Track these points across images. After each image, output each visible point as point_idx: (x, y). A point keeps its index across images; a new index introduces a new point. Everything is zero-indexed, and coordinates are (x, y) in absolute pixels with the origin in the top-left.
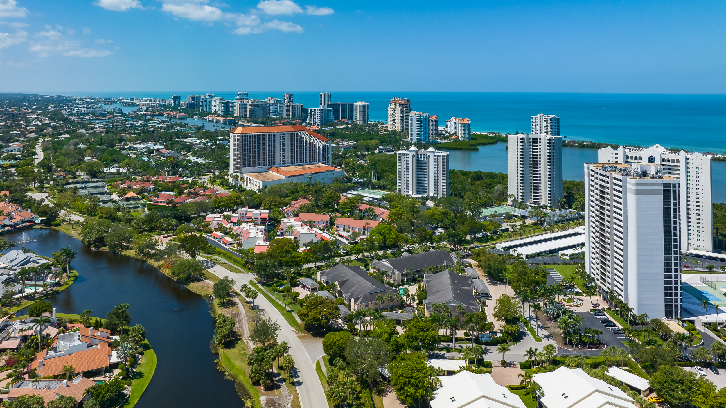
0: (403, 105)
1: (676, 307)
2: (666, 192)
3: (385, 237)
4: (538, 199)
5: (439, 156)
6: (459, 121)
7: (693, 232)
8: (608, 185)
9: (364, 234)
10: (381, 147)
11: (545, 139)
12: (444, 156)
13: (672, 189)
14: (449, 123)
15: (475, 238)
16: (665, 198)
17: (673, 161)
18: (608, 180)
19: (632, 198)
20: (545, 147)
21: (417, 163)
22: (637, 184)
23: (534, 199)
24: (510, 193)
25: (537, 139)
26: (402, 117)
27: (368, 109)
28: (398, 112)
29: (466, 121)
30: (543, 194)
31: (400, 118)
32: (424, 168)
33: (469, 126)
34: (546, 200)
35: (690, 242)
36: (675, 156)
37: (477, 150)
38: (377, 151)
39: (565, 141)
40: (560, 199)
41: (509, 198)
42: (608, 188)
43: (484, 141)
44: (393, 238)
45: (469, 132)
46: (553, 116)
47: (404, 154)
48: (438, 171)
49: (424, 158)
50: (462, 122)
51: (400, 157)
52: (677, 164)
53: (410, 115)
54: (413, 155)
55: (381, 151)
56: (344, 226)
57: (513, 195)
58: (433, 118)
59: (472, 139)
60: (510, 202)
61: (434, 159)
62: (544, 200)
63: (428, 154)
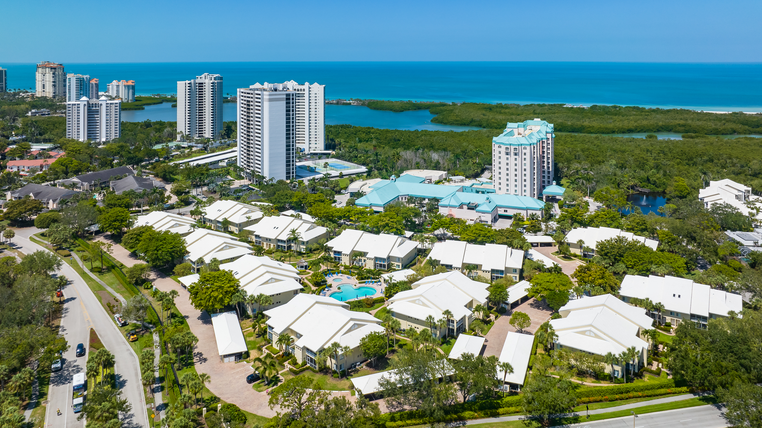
0: (55, 68)
1: (293, 173)
2: (288, 99)
3: (67, 167)
4: (202, 133)
5: (111, 104)
6: (122, 83)
7: (313, 139)
8: (252, 100)
9: (41, 170)
10: (33, 111)
11: (209, 83)
12: (116, 103)
13: (291, 97)
14: (110, 86)
15: (149, 163)
16: (287, 103)
17: (301, 90)
18: (252, 96)
19: (266, 105)
20: (209, 89)
21: (88, 112)
22: (270, 95)
23: (199, 134)
24: (178, 131)
25: (202, 84)
26: (53, 82)
27: (5, 75)
28: (49, 77)
29: (130, 83)
30: (207, 129)
31: (52, 84)
32: (96, 116)
33: (133, 87)
34: (209, 134)
35: (311, 146)
36: (302, 87)
37: (143, 109)
38: (29, 114)
39: (227, 98)
40: (221, 131)
41: (178, 135)
42: (252, 102)
43: (148, 102)
44: (76, 166)
45: (134, 94)
46: (217, 75)
47: (75, 105)
48: (110, 117)
49: (96, 107)
50: (126, 83)
51: (70, 108)
52: (304, 92)
53: (68, 78)
54: (85, 105)
55: (34, 114)
56: (18, 167)
57: (181, 132)
58: (93, 82)
59: (136, 100)
60: (179, 137)
61: (107, 107)
62: (208, 134)
63: (100, 103)
